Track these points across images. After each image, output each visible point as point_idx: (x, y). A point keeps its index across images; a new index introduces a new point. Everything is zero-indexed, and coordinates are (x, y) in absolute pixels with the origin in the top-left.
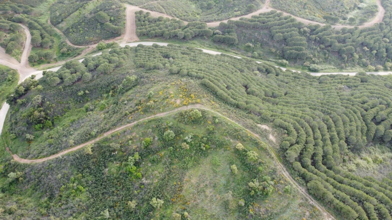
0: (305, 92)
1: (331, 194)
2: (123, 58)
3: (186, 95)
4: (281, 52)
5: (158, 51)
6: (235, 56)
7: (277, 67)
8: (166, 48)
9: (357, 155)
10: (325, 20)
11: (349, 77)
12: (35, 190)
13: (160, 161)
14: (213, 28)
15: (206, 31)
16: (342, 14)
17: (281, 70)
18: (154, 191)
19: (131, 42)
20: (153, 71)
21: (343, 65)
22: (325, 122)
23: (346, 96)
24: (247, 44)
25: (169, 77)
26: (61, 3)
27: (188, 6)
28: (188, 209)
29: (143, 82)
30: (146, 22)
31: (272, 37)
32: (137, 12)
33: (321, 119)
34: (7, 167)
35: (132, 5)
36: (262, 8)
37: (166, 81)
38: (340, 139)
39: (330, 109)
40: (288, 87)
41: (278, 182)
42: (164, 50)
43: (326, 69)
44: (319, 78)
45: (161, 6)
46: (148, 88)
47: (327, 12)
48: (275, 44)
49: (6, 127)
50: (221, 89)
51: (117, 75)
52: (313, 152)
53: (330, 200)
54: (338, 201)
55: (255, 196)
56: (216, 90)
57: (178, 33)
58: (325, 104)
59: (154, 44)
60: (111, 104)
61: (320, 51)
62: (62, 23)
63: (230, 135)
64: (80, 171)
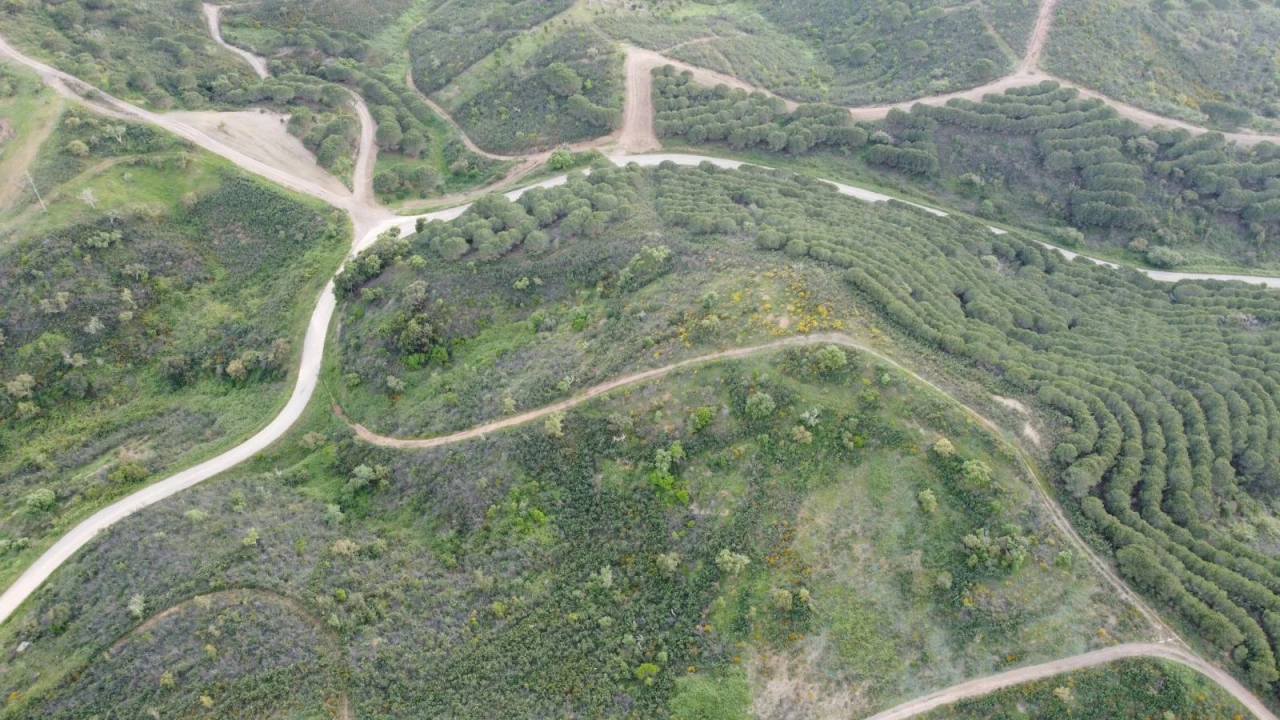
0: (1126, 323)
1: (1177, 580)
2: (626, 196)
3: (804, 307)
4: (1063, 206)
5: (718, 183)
6: (929, 210)
7: (1050, 247)
8: (736, 175)
9: (1261, 503)
10: (1207, 117)
11: (1266, 290)
12: (419, 510)
13: (735, 468)
14: (868, 124)
15: (847, 131)
16: (1263, 97)
17: (1060, 257)
18: (722, 537)
19: (638, 154)
20: (711, 237)
21: (1251, 254)
22: (1180, 407)
23: (1250, 343)
24: (963, 177)
25: (756, 255)
26: (437, 28)
27: (794, 55)
28: (808, 584)
29: (685, 266)
30: (681, 98)
31: (1040, 160)
32: (658, 69)
33: (1169, 398)
34: (344, 453)
35: (643, 47)
36: (1013, 72)
37: (750, 266)
38: (1218, 454)
39: (1196, 375)
40: (1081, 306)
41: (1041, 541)
42: (733, 182)
43: (1196, 263)
44: (1174, 288)
45: (720, 51)
46: (702, 283)
47: (1216, 91)
48: (1049, 183)
49: (331, 355)
50: (899, 299)
51: (615, 243)
52: (1140, 479)
53: (1174, 596)
54: (1194, 600)
55: (980, 569)
56: (885, 300)
57: (771, 135)
58: (1184, 361)
59: (704, 162)
60: (600, 318)
61: (1183, 208)
62: (446, 88)
63: (919, 415)
64: (533, 474)
